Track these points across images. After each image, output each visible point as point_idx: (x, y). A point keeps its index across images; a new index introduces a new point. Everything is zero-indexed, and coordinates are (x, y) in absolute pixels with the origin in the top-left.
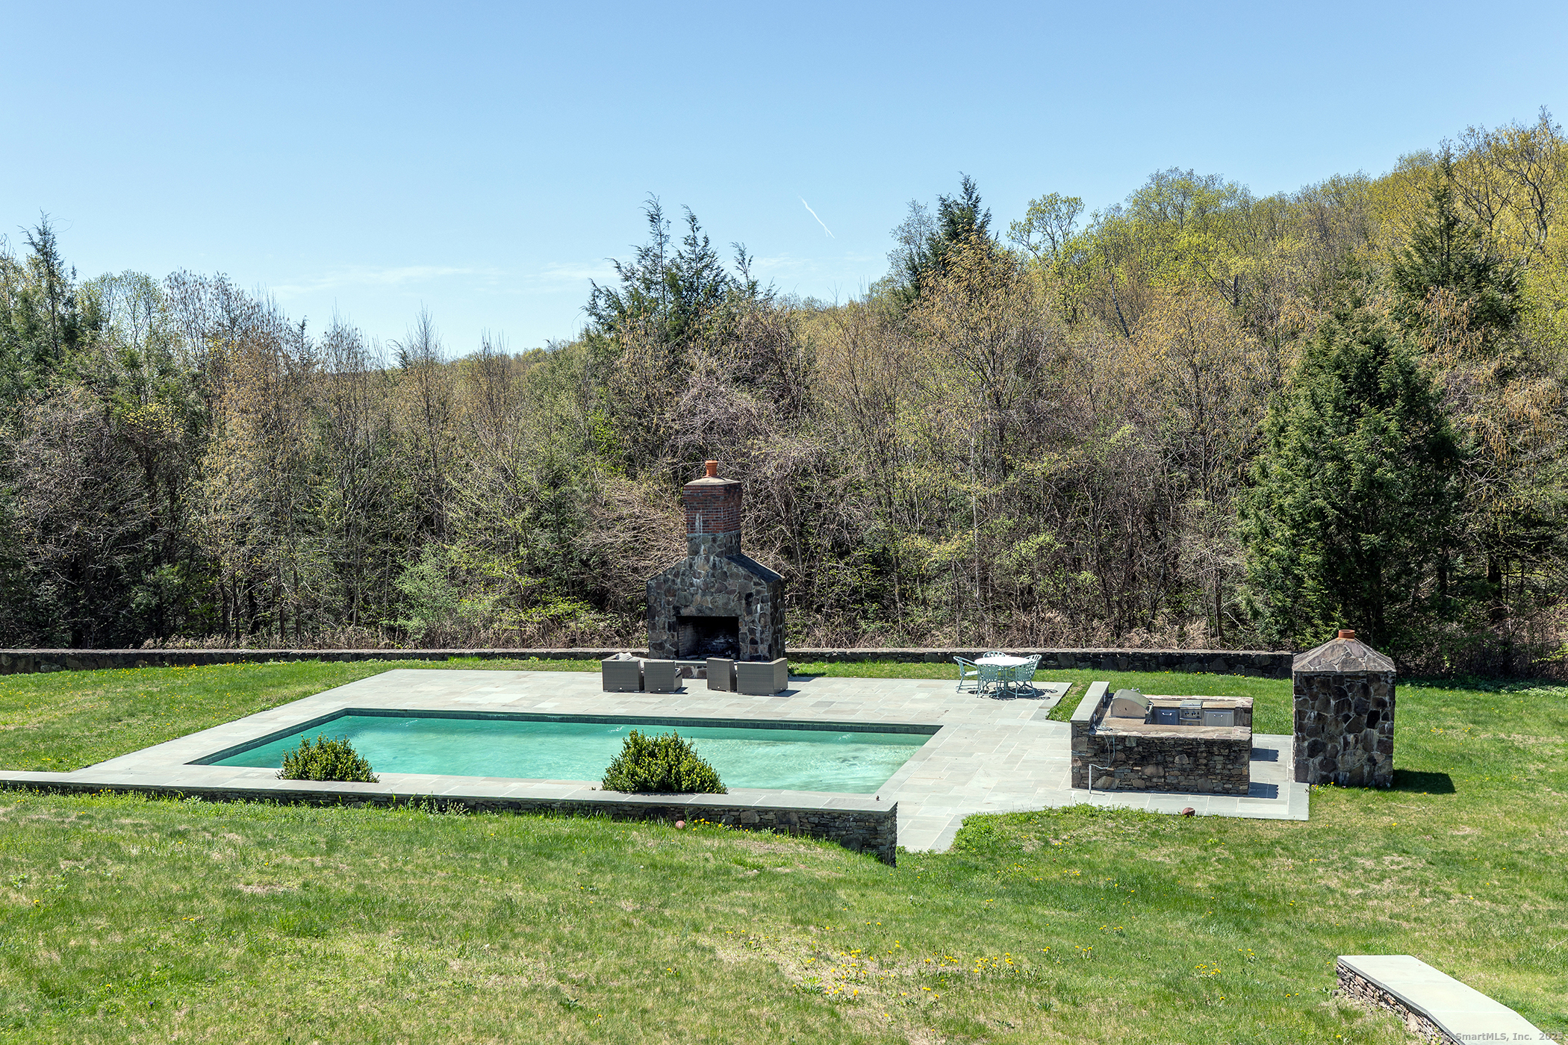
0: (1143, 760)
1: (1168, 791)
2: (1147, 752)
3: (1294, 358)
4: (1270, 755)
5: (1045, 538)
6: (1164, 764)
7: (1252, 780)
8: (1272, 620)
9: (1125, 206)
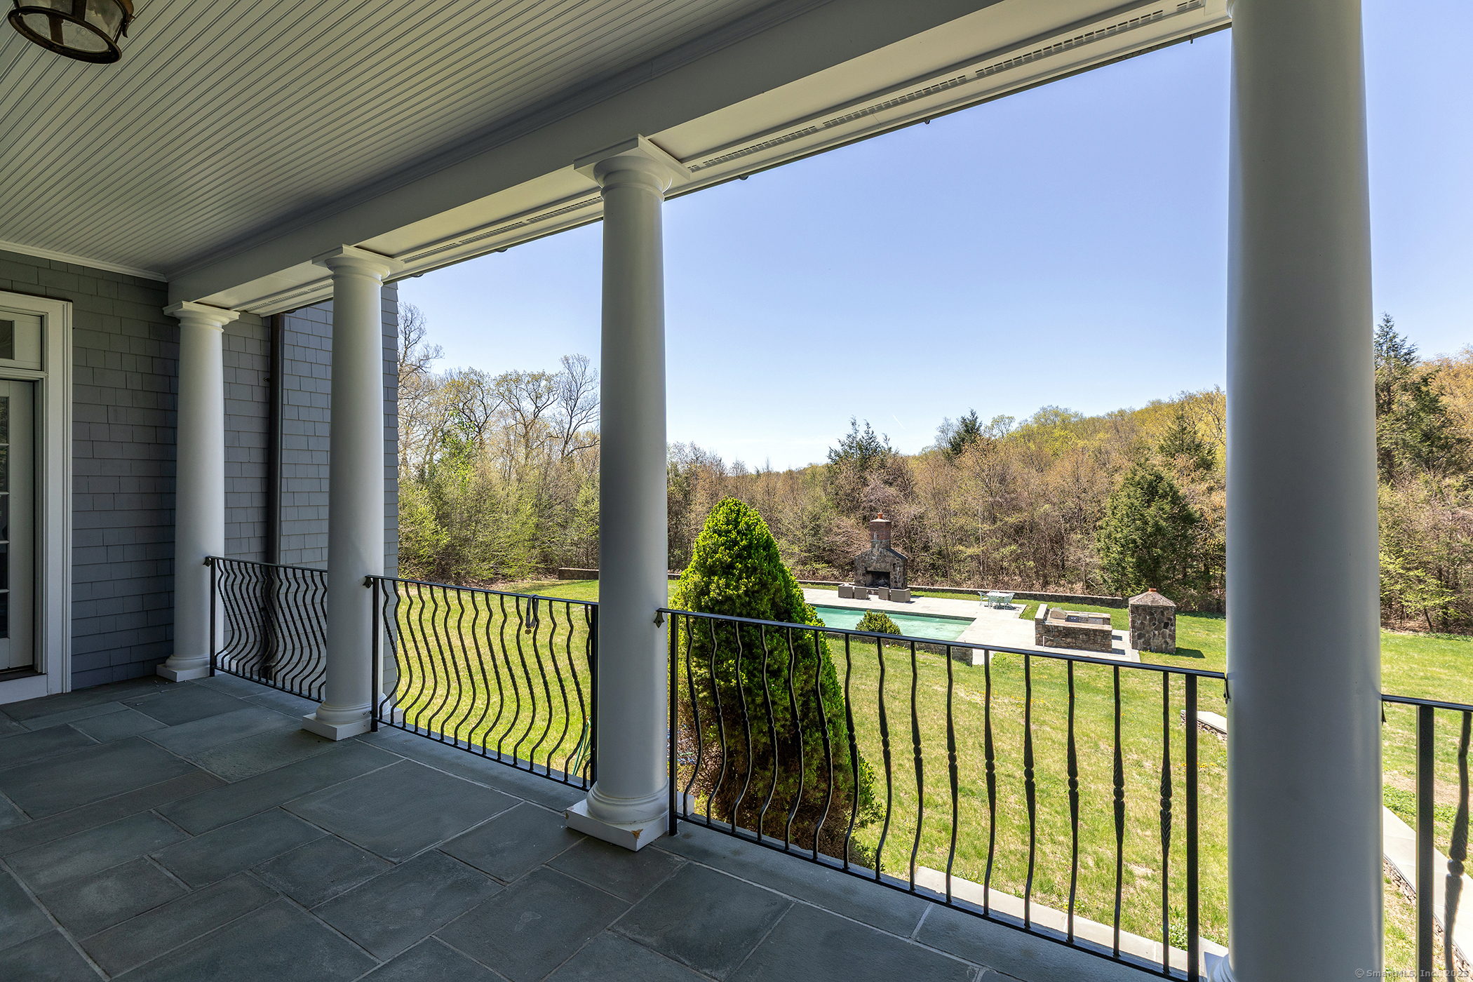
0: (1066, 636)
1: (1077, 649)
2: (1068, 632)
3: (1119, 478)
4: (1120, 638)
5: (1014, 547)
6: (1075, 638)
7: (1113, 647)
8: (1112, 584)
9: (1029, 420)
